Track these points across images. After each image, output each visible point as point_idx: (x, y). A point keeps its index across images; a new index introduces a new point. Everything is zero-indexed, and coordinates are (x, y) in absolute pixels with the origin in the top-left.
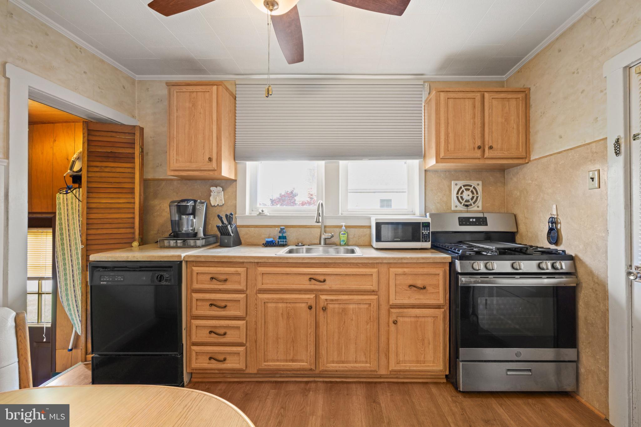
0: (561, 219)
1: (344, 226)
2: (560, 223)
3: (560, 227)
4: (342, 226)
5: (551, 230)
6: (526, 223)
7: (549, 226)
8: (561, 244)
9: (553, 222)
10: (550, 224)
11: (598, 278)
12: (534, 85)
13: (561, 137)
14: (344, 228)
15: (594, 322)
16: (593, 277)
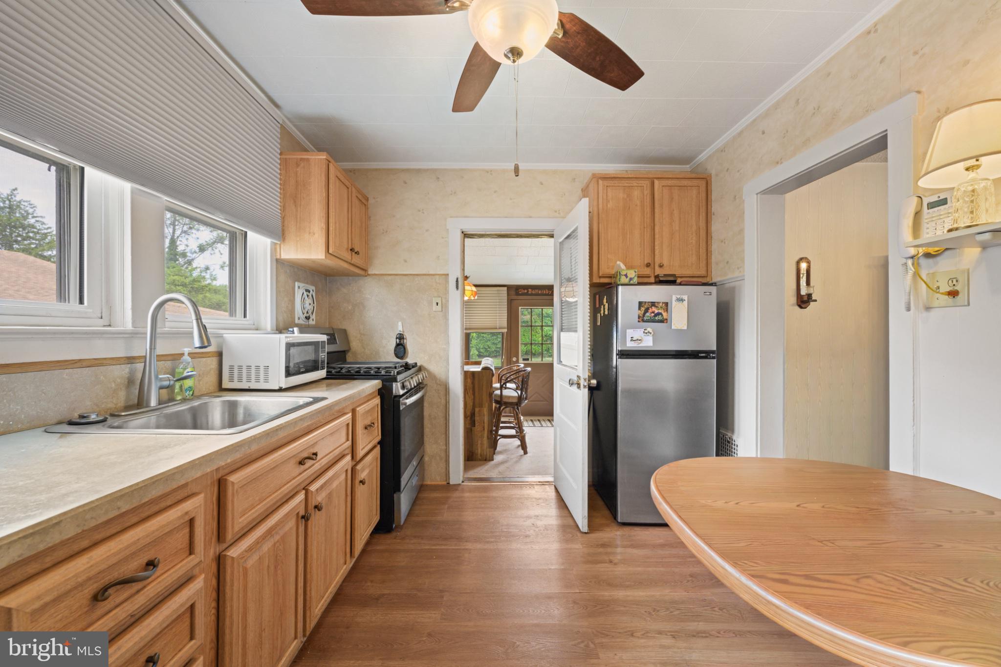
0: (406, 335)
1: (186, 354)
2: (406, 339)
3: (406, 343)
4: (183, 354)
5: (398, 345)
6: (362, 340)
7: (397, 342)
8: (407, 357)
9: (401, 337)
10: (398, 340)
11: (440, 381)
12: (374, 198)
13: (406, 261)
14: (186, 358)
15: (436, 415)
16: (436, 381)
